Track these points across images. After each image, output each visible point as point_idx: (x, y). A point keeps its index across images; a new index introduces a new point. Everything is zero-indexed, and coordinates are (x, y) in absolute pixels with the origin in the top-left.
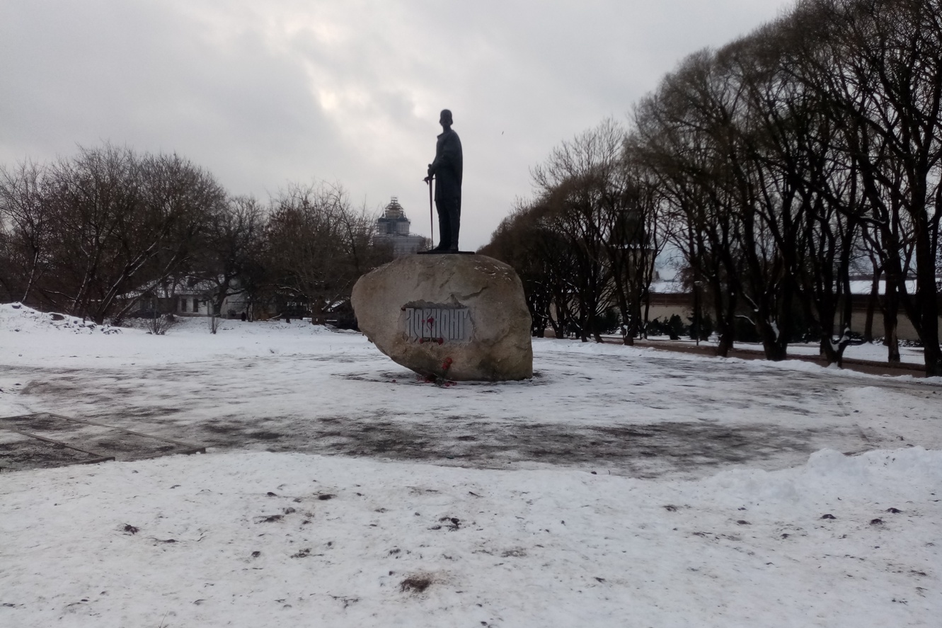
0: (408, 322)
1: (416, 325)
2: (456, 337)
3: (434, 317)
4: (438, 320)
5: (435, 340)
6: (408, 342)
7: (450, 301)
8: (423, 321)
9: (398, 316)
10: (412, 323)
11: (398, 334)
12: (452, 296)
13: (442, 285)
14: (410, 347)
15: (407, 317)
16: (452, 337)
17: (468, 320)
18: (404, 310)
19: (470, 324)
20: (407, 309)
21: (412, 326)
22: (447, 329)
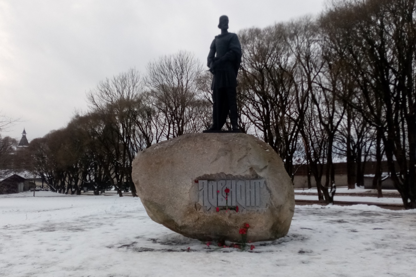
0: (201, 193)
1: (210, 196)
2: (253, 204)
3: (230, 188)
4: (233, 190)
5: (231, 209)
6: (201, 211)
7: (248, 173)
8: (218, 192)
9: (188, 188)
10: (206, 193)
11: (190, 204)
12: (251, 169)
13: (241, 159)
14: (204, 216)
15: (200, 188)
16: (248, 204)
17: (265, 189)
18: (196, 182)
19: (267, 193)
20: (199, 181)
21: (206, 197)
22: (243, 198)
